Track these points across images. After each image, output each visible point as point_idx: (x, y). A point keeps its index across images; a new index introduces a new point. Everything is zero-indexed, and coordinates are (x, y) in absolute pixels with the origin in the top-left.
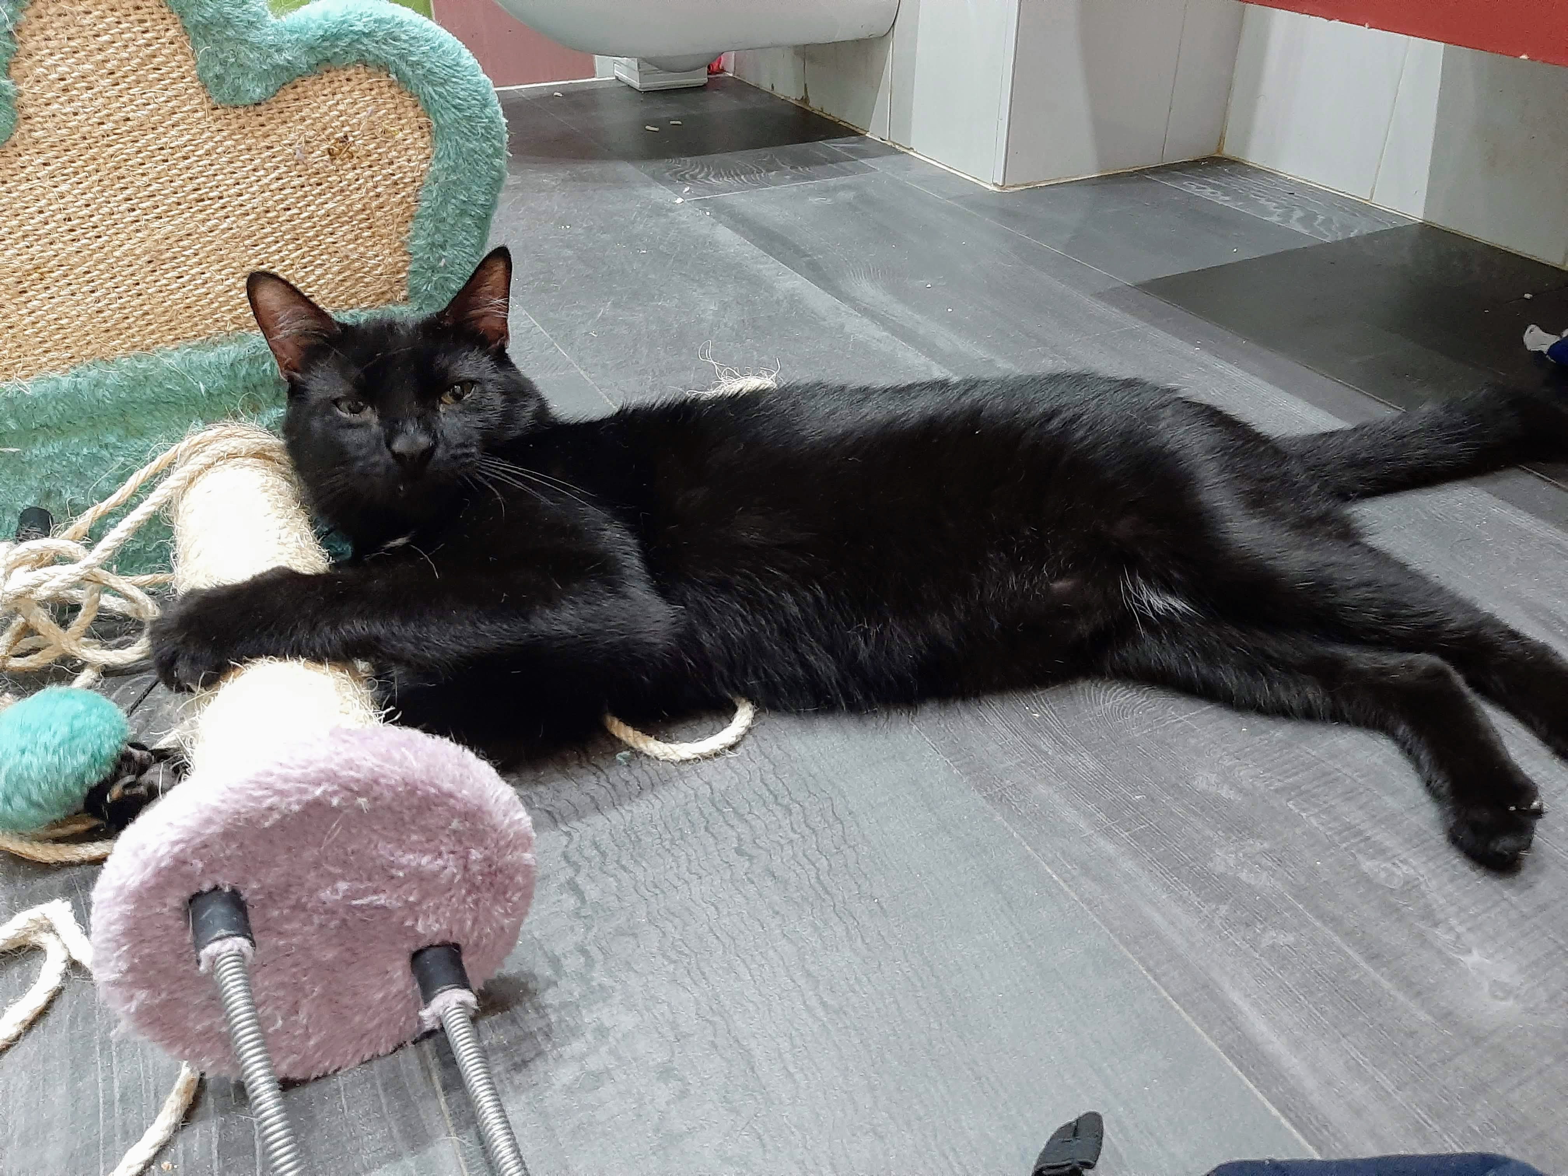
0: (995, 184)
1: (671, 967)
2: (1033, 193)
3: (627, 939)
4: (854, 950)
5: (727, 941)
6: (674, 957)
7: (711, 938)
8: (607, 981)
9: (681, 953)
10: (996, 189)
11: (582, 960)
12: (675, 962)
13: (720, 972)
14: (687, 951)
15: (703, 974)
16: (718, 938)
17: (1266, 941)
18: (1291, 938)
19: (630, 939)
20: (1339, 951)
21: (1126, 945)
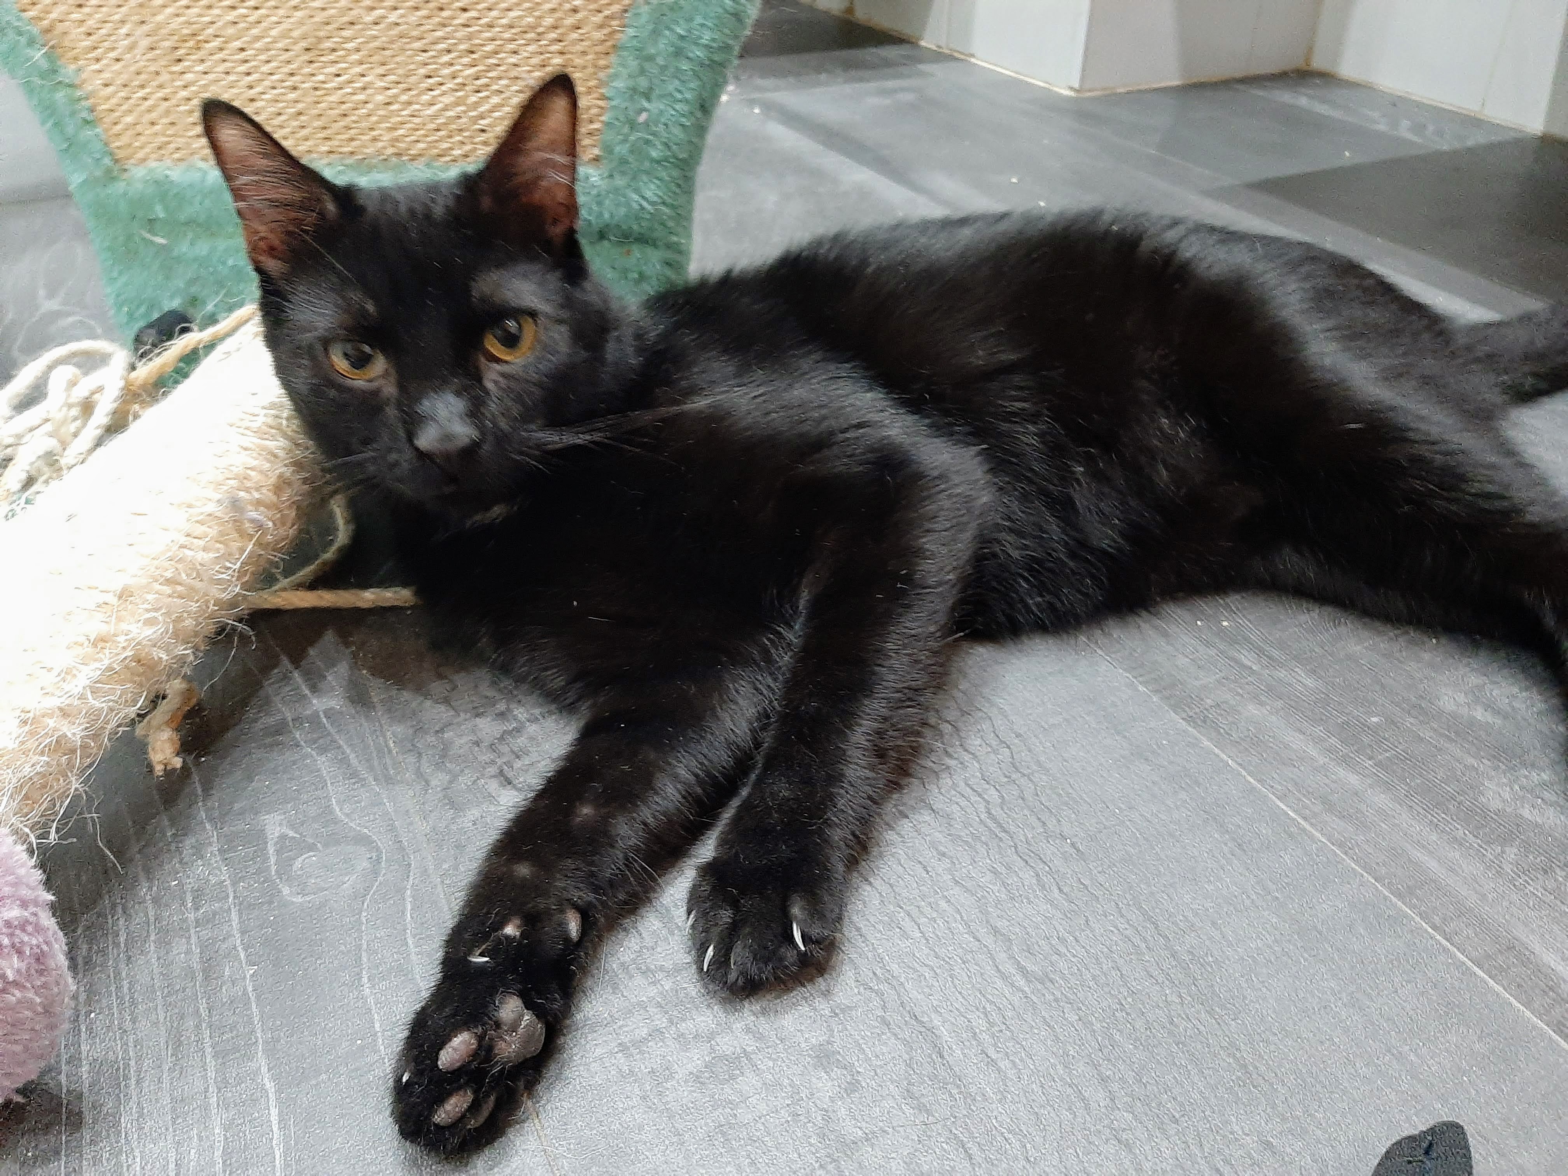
0: (1071, 88)
2: (1112, 99)
10: (1072, 94)
21: (1400, 896)
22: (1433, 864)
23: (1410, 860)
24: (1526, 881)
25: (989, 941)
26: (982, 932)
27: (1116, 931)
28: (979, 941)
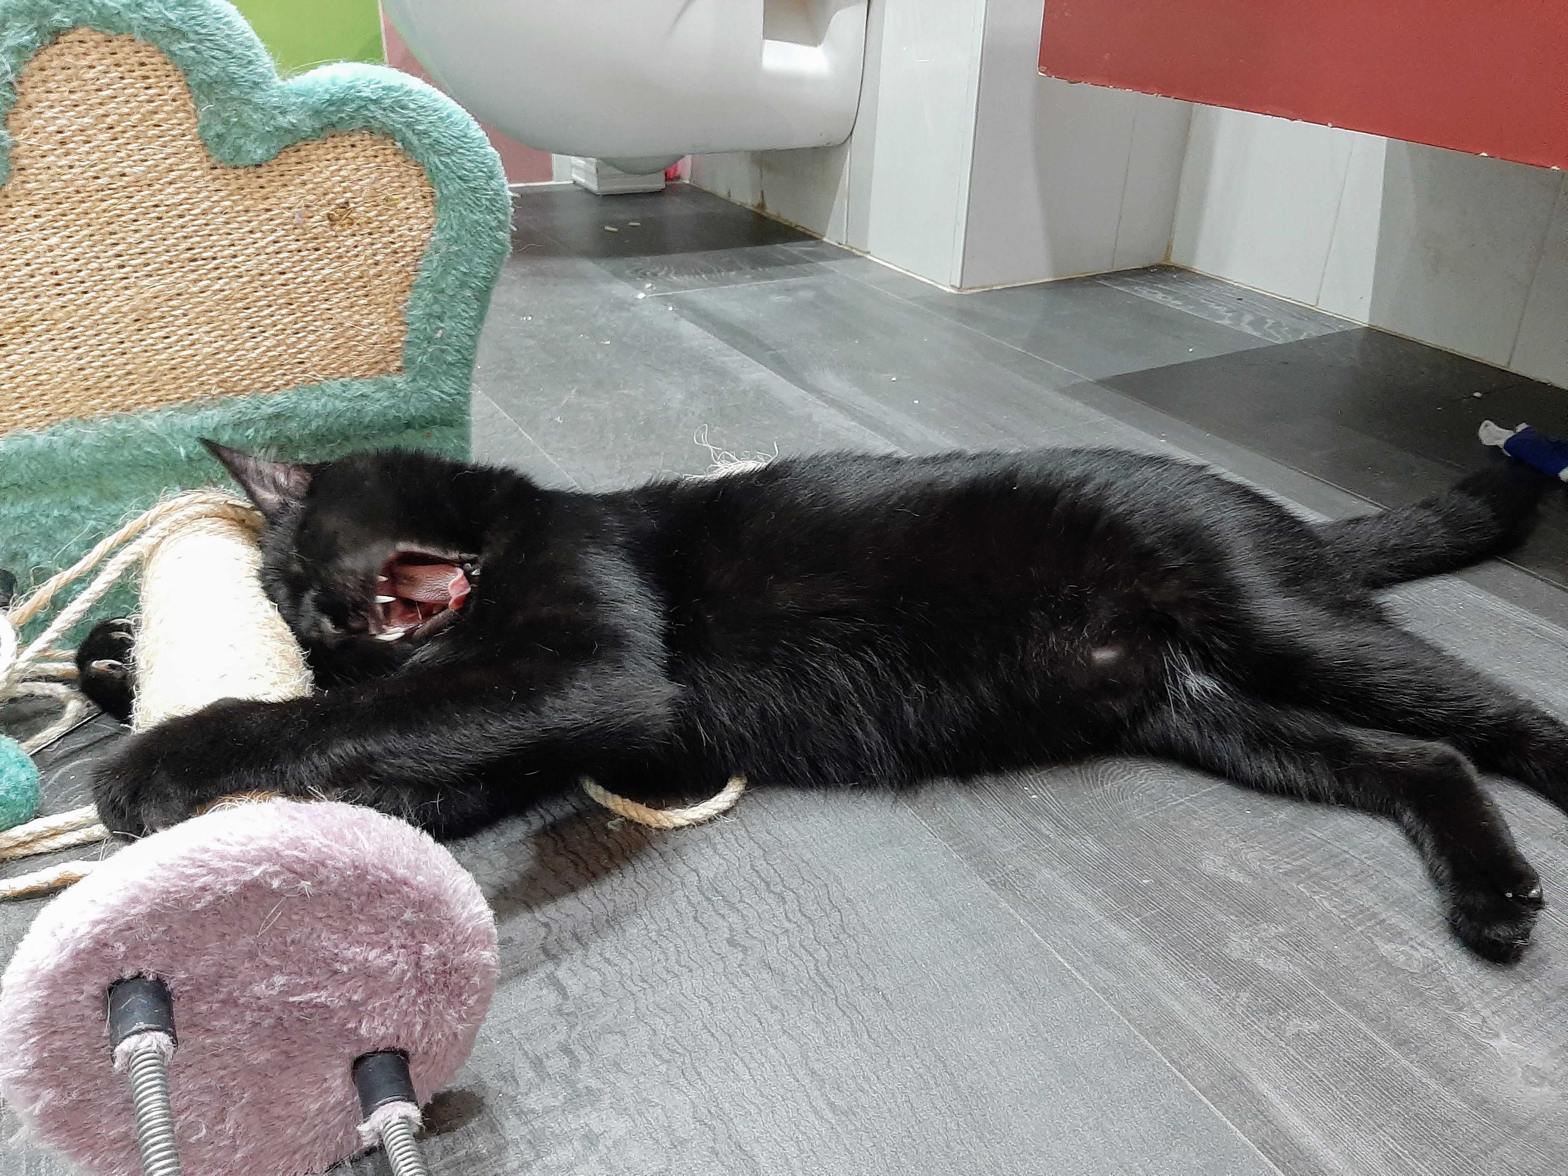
0: (953, 286)
1: (663, 1068)
2: (991, 295)
3: (616, 1037)
4: (859, 1046)
5: (724, 1038)
6: (667, 1057)
7: (706, 1036)
8: (594, 1083)
9: (674, 1051)
10: (953, 291)
11: (566, 1061)
12: (667, 1062)
13: (717, 1072)
14: (680, 1050)
15: (699, 1074)
16: (713, 1035)
17: (1291, 1029)
18: (1316, 1026)
19: (618, 1037)
20: (1366, 1038)
21: (1147, 1036)
22: (1177, 1007)
23: (1160, 1004)
24: (1253, 1021)
25: (806, 1081)
26: (801, 1074)
27: (911, 1070)
28: (798, 1081)
